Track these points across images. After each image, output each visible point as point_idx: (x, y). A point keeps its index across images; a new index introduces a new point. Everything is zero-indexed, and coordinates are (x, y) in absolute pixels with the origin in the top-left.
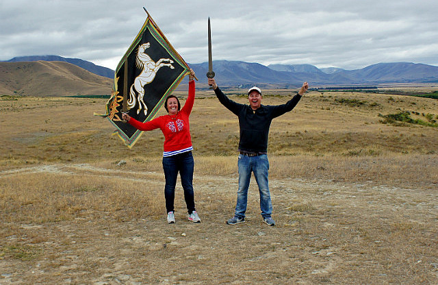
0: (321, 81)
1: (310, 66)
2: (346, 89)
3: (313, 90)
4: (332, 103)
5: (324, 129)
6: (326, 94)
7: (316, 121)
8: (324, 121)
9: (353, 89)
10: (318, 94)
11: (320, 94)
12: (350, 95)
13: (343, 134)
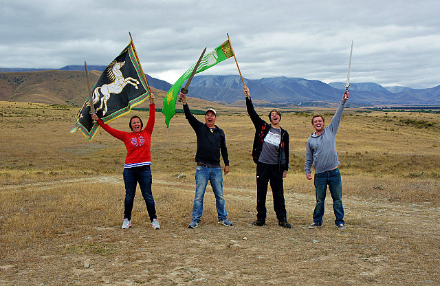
0: (386, 100)
1: (374, 84)
2: (413, 109)
3: (376, 109)
4: (397, 123)
5: (386, 151)
6: (391, 114)
7: (379, 142)
8: (387, 142)
9: (422, 110)
10: (382, 114)
11: (384, 114)
12: (417, 116)
13: (407, 156)
